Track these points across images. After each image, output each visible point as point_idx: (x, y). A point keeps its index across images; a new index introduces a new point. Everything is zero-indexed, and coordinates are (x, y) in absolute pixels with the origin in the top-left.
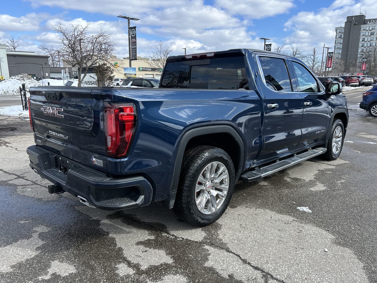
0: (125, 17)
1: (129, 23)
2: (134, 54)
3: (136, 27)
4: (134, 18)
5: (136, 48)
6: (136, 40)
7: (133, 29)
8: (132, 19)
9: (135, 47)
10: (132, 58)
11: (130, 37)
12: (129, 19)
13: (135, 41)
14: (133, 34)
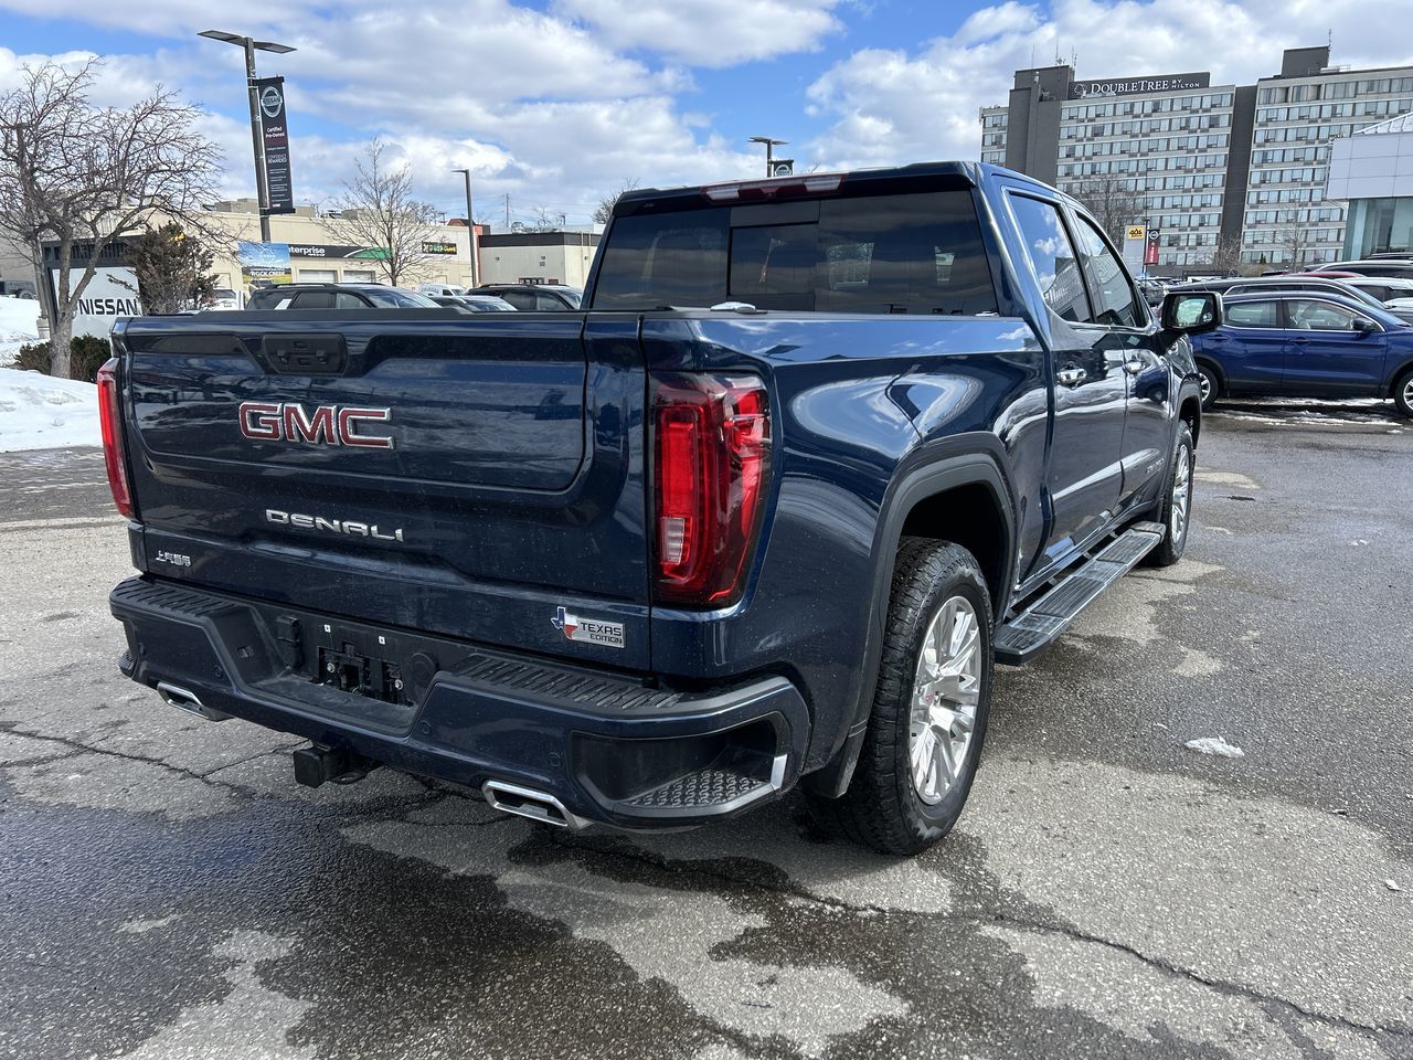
0: (233, 39)
1: (250, 62)
2: (281, 188)
3: (282, 79)
4: (270, 44)
5: (286, 165)
6: (285, 130)
7: (271, 88)
8: (262, 46)
9: (284, 160)
10: (271, 203)
11: (259, 118)
12: (251, 46)
13: (283, 134)
14: (272, 109)
